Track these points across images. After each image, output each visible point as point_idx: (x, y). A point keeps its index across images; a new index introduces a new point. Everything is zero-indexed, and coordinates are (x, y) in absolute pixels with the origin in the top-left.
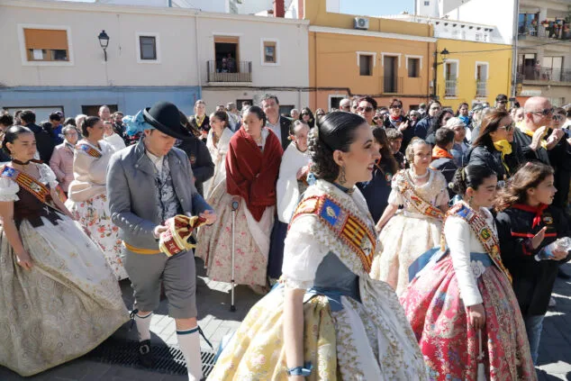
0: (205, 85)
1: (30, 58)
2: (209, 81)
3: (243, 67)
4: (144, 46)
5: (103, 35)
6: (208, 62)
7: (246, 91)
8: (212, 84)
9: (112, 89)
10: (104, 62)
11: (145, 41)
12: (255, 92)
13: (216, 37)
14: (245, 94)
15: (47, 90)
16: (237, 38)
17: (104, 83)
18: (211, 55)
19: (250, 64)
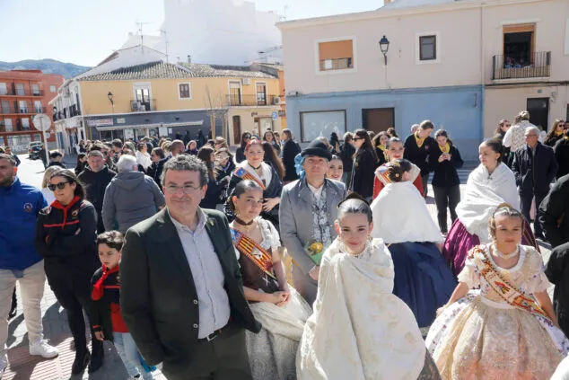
0: (489, 83)
1: (322, 68)
2: (494, 78)
3: (539, 59)
4: (424, 47)
5: (384, 41)
6: (494, 58)
7: (540, 88)
8: (497, 81)
9: (390, 92)
10: (384, 66)
11: (425, 41)
12: (553, 89)
13: (505, 27)
14: (540, 91)
15: (334, 95)
16: (533, 25)
17: (384, 87)
18: (498, 48)
19: (548, 54)
